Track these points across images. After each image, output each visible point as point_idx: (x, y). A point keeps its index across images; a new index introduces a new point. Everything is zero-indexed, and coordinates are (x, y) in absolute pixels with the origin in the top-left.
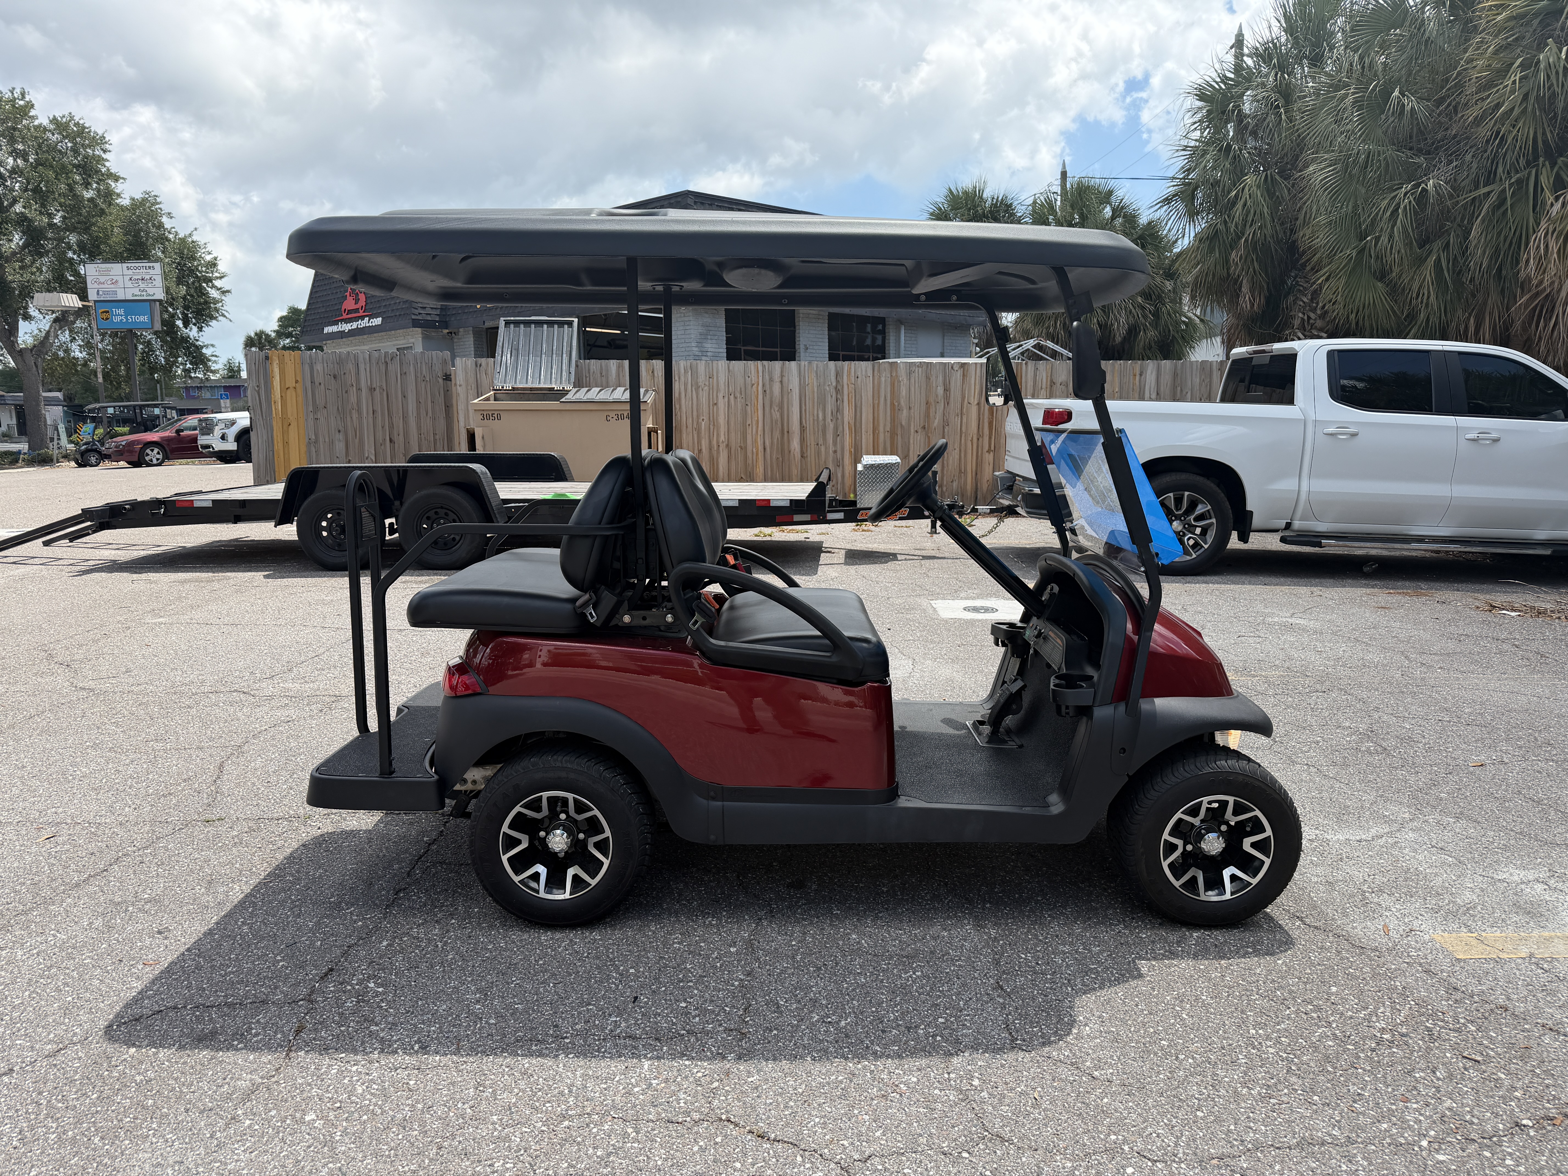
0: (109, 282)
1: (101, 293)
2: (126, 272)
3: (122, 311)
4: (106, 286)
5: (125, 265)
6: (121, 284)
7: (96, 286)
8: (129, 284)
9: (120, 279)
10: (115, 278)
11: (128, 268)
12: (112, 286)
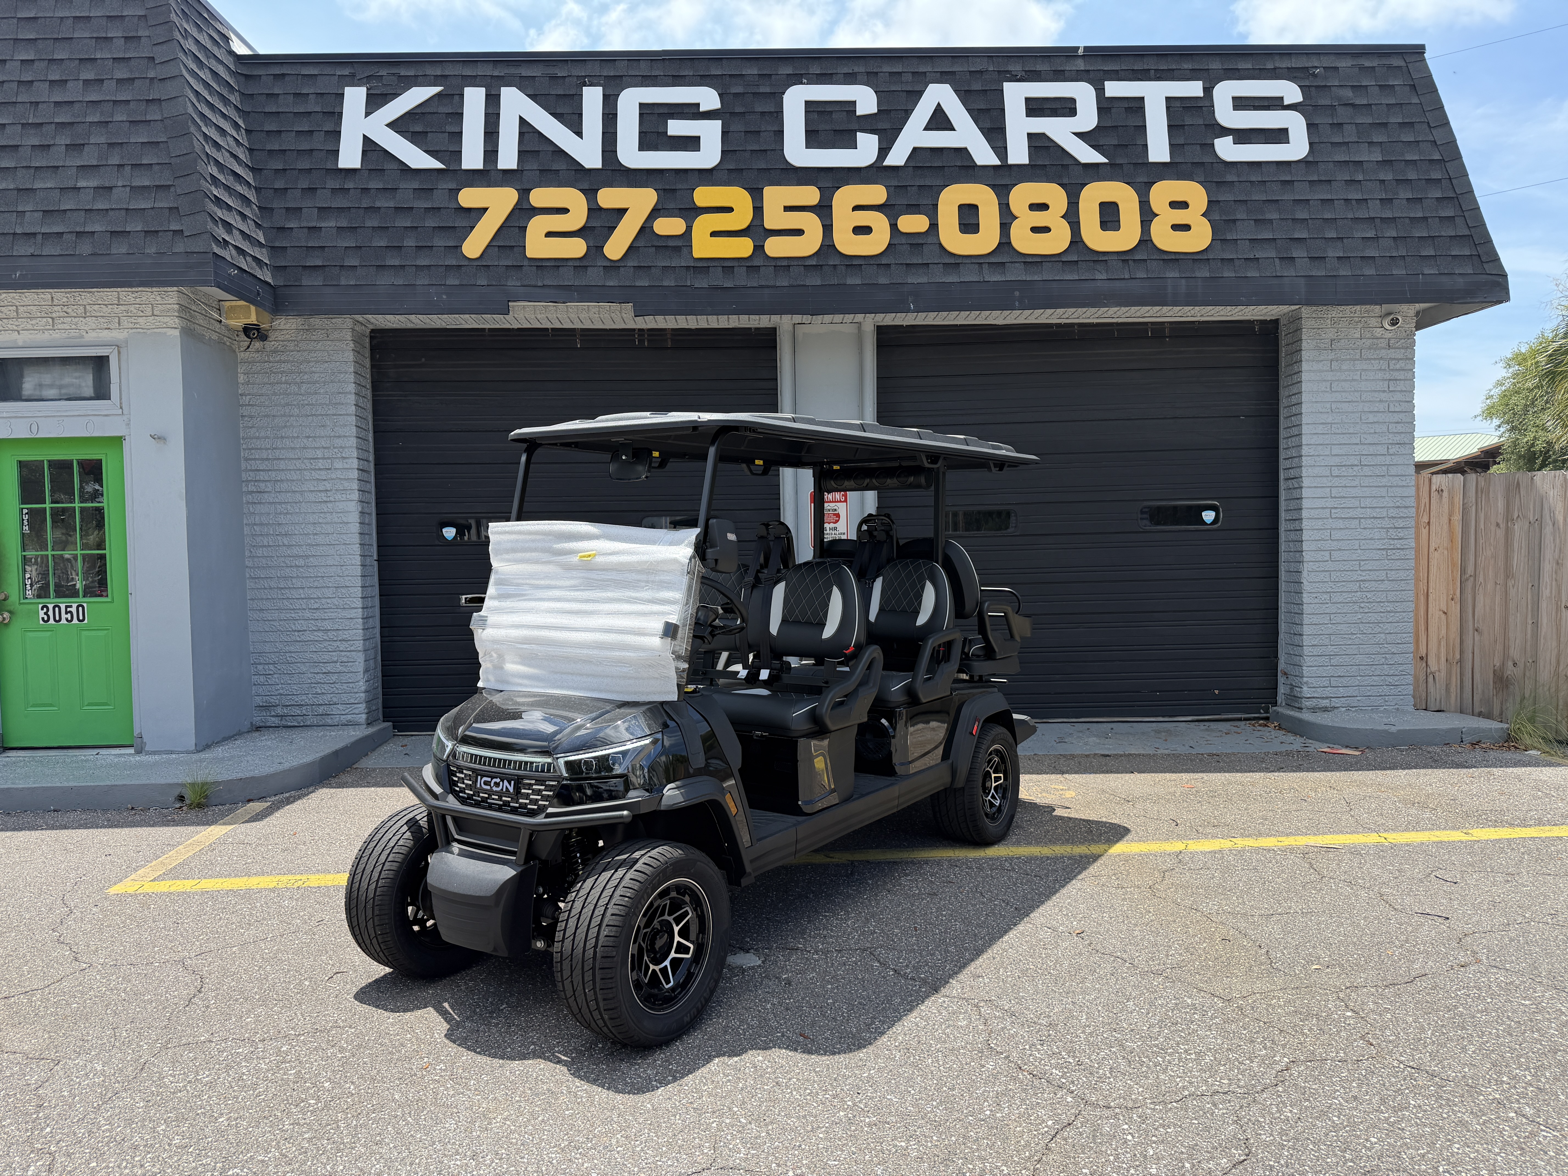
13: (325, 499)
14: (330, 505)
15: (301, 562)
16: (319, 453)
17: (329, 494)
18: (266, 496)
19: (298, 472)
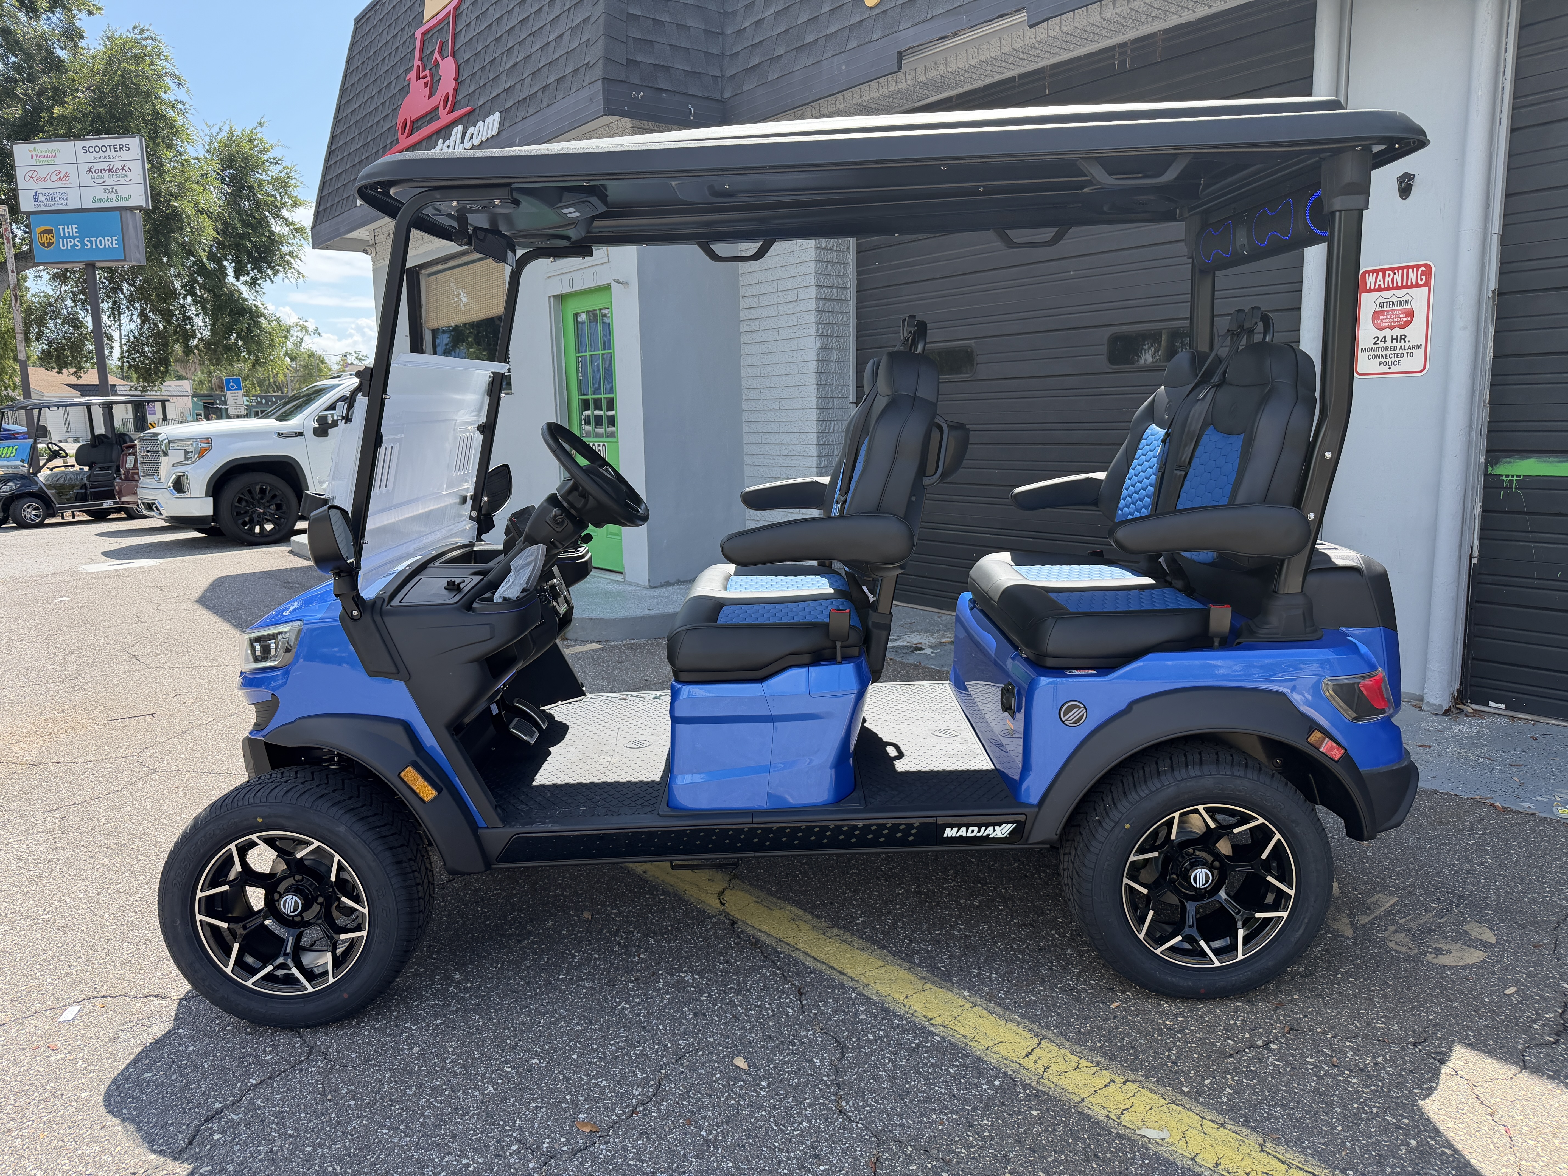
2: (82, 157)
3: (73, 230)
5: (80, 144)
9: (72, 169)
11: (85, 150)
13: (793, 336)
14: (796, 342)
15: (776, 406)
16: (789, 284)
17: (796, 329)
18: (755, 335)
19: (775, 307)
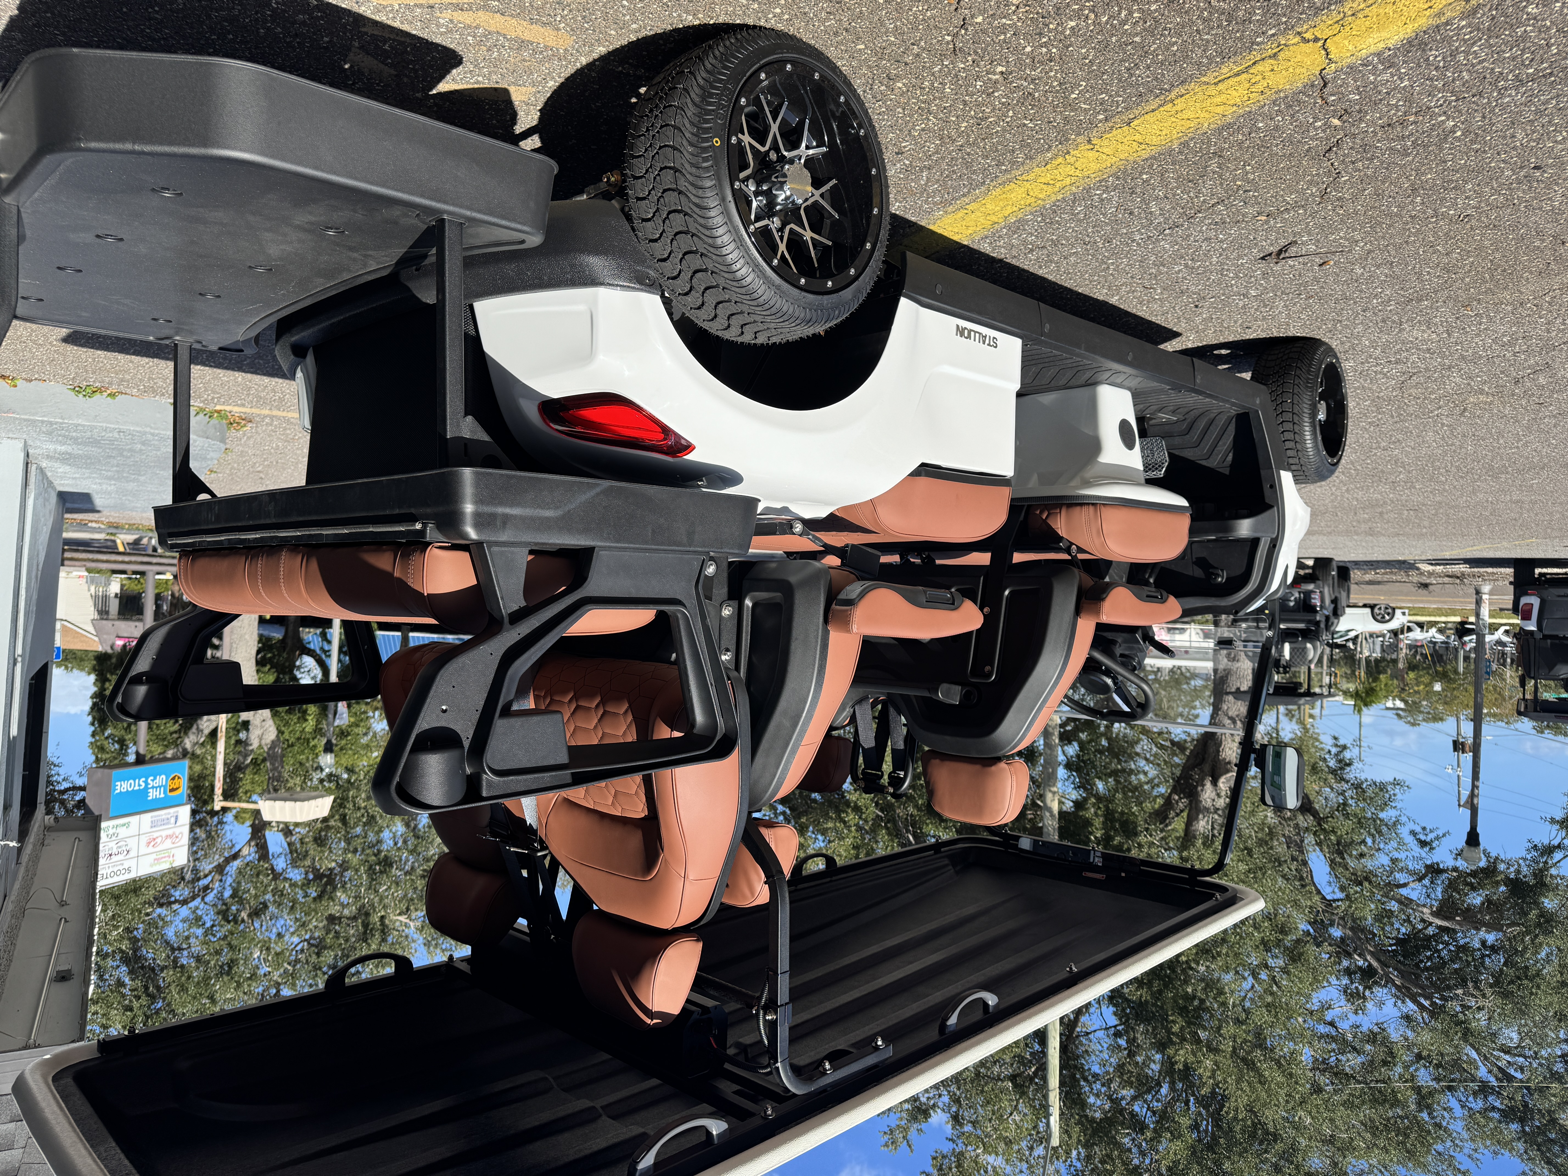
0: (159, 840)
1: (173, 820)
2: (132, 863)
3: (152, 794)
4: (164, 833)
5: (133, 875)
6: (144, 839)
7: (177, 831)
8: (132, 843)
9: (144, 850)
10: (151, 849)
11: (129, 870)
12: (155, 835)
